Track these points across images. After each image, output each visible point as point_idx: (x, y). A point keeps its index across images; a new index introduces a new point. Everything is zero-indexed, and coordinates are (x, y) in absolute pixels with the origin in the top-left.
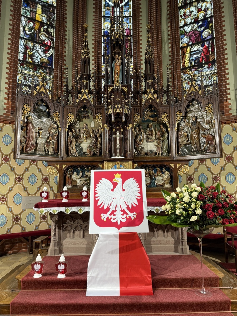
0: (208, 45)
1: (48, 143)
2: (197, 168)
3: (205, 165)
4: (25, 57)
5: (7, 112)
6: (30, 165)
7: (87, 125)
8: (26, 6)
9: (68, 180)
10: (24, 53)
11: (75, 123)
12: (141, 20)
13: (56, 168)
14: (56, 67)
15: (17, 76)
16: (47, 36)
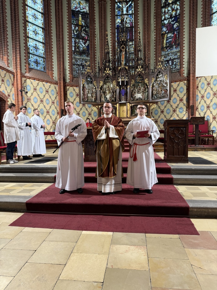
0: (176, 33)
1: (92, 96)
2: (166, 106)
3: (170, 104)
4: (75, 48)
5: (70, 80)
6: (82, 107)
7: (109, 86)
8: (73, 17)
9: (101, 113)
10: (74, 46)
11: (103, 85)
12: (139, 17)
13: (96, 107)
14: (91, 52)
15: (72, 60)
16: (85, 33)
